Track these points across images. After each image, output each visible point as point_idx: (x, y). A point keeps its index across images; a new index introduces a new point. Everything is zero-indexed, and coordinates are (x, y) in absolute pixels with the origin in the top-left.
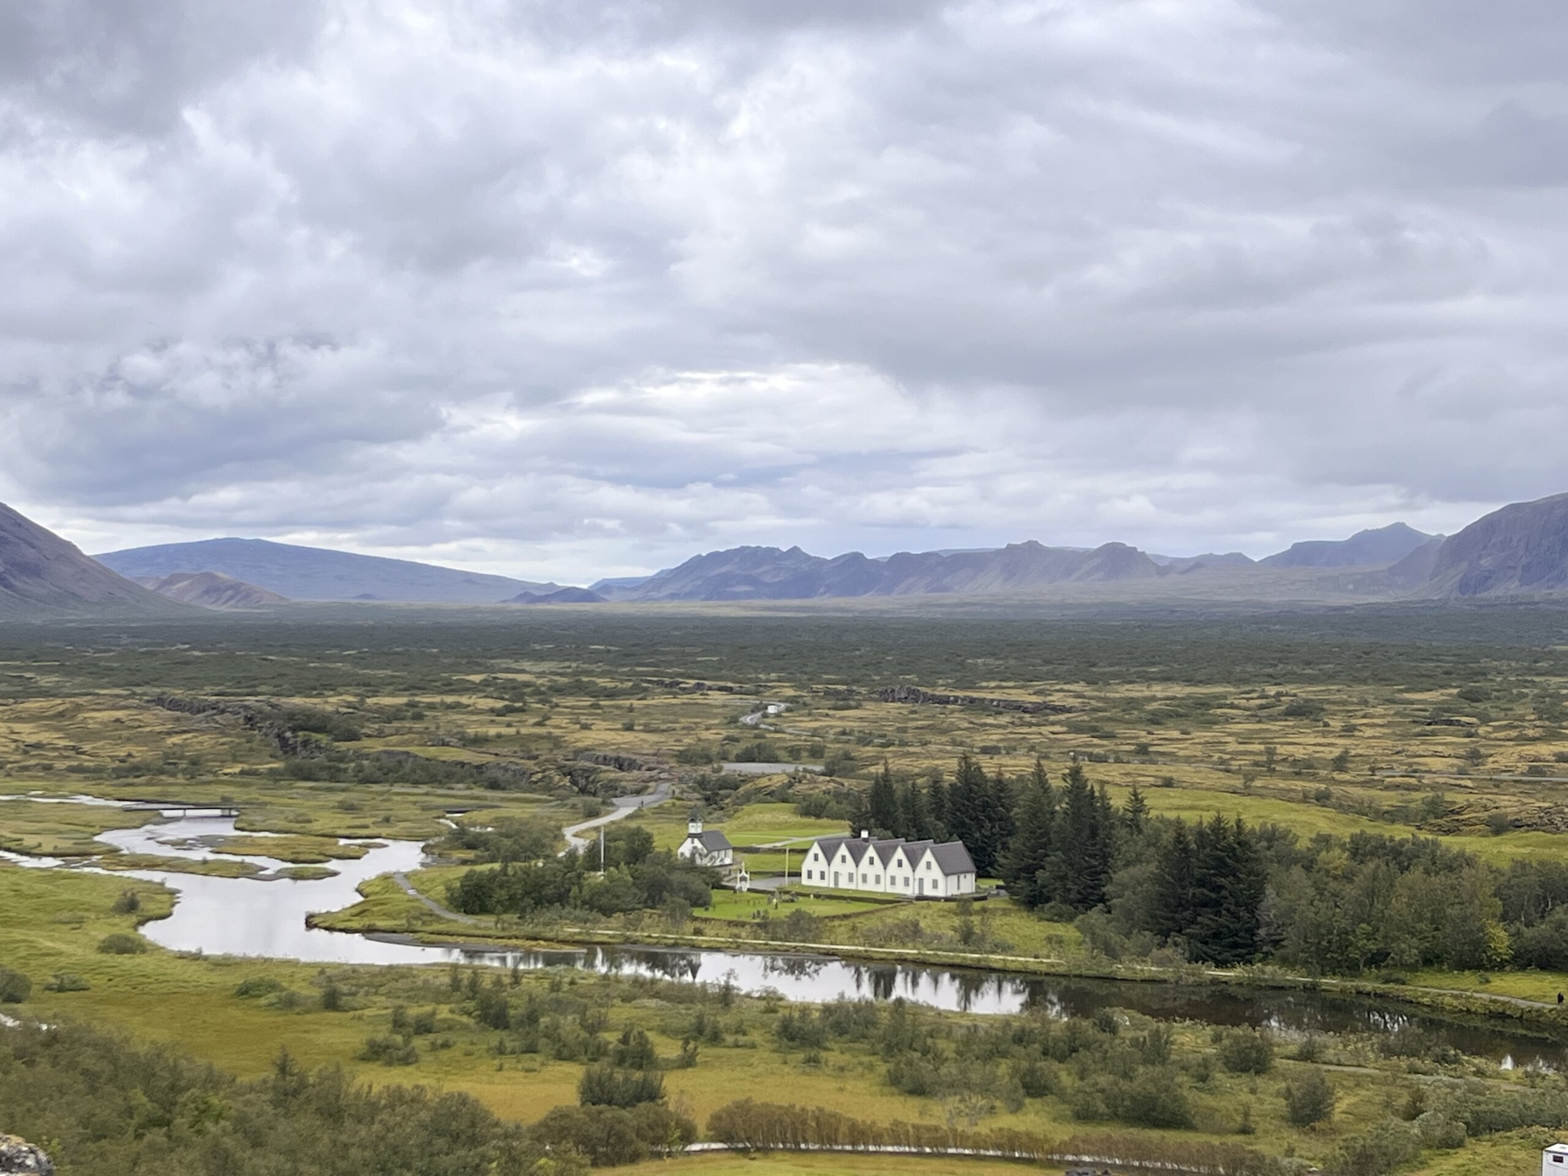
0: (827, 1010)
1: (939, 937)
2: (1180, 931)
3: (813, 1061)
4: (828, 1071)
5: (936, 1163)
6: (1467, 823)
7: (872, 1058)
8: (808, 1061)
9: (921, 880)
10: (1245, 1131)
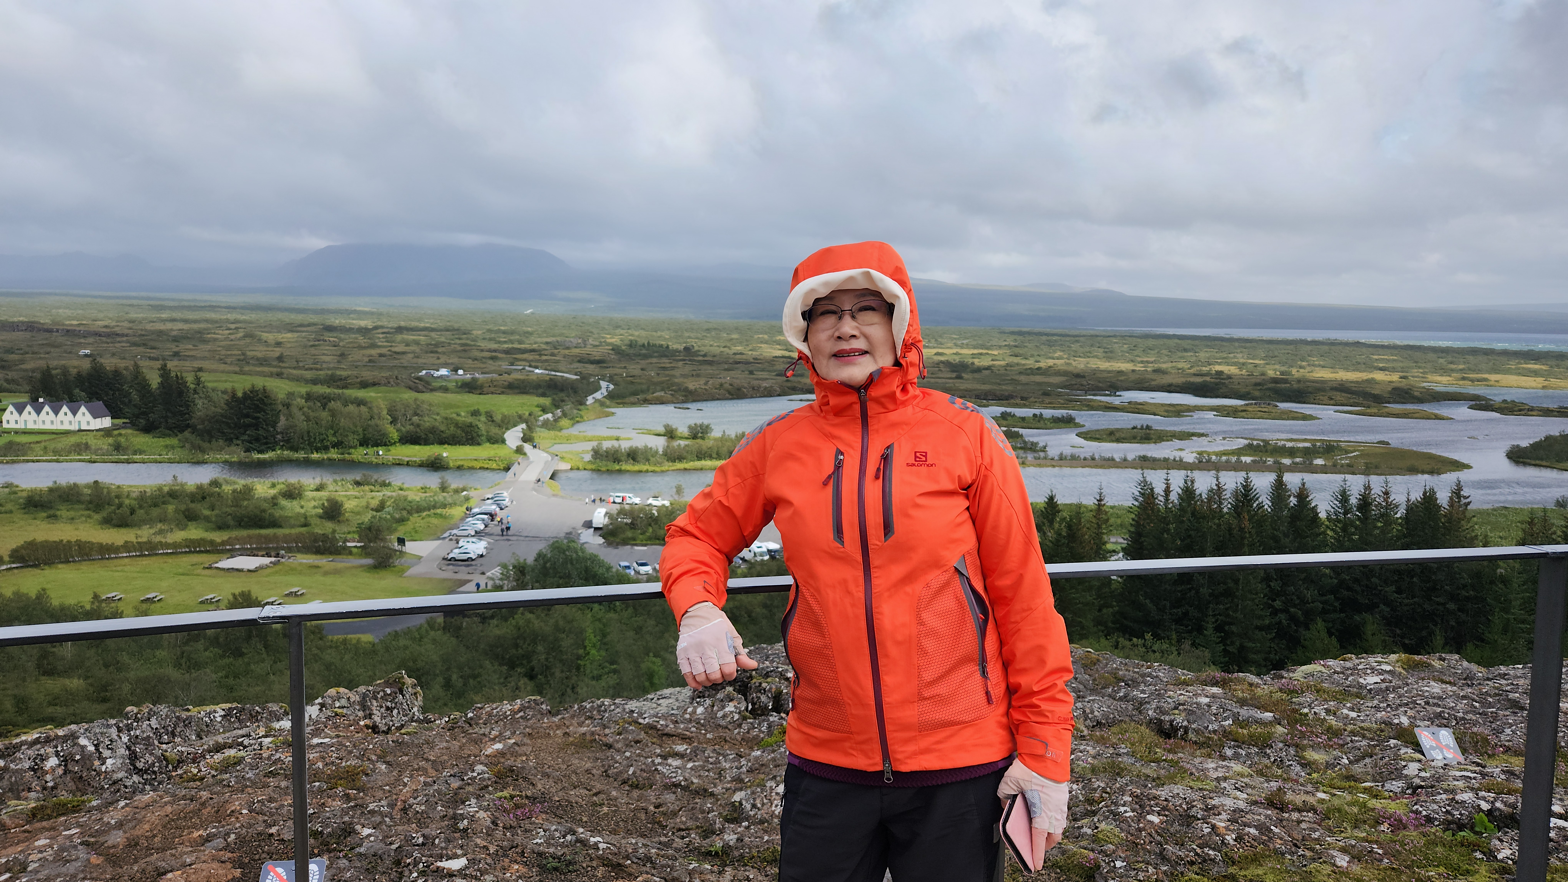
0: (51, 490)
1: (101, 449)
2: (237, 438)
3: (55, 517)
4: (64, 520)
5: (154, 558)
6: (350, 384)
7: (88, 512)
8: (49, 517)
9: (79, 422)
10: (305, 525)
